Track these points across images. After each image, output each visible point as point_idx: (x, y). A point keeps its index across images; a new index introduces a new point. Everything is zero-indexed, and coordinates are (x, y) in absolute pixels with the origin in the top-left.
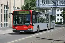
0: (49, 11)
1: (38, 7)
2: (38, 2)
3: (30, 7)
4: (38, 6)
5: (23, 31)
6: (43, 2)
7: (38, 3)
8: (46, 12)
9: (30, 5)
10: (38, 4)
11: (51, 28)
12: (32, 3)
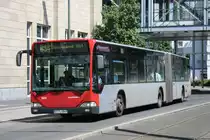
0: (184, 42)
1: (146, 30)
2: (147, 14)
3: (119, 31)
4: (147, 27)
5: (66, 112)
6: (164, 15)
7: (147, 18)
8: (173, 47)
9: (120, 23)
10: (147, 21)
11: (175, 98)
12: (126, 18)
